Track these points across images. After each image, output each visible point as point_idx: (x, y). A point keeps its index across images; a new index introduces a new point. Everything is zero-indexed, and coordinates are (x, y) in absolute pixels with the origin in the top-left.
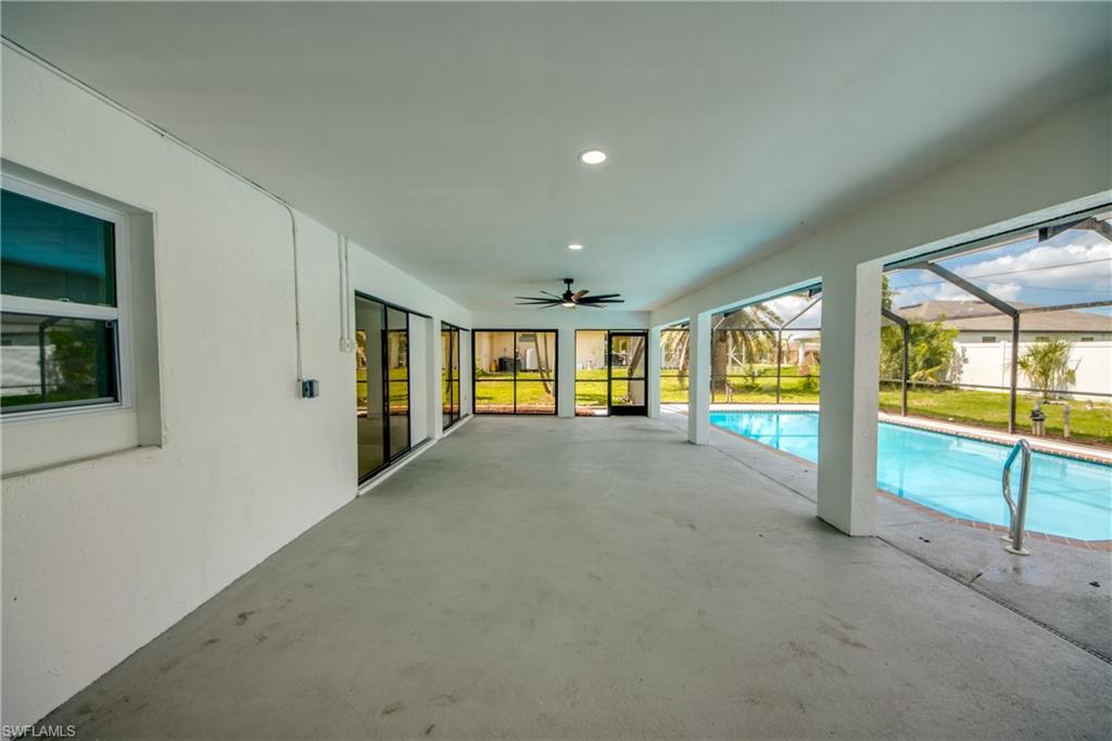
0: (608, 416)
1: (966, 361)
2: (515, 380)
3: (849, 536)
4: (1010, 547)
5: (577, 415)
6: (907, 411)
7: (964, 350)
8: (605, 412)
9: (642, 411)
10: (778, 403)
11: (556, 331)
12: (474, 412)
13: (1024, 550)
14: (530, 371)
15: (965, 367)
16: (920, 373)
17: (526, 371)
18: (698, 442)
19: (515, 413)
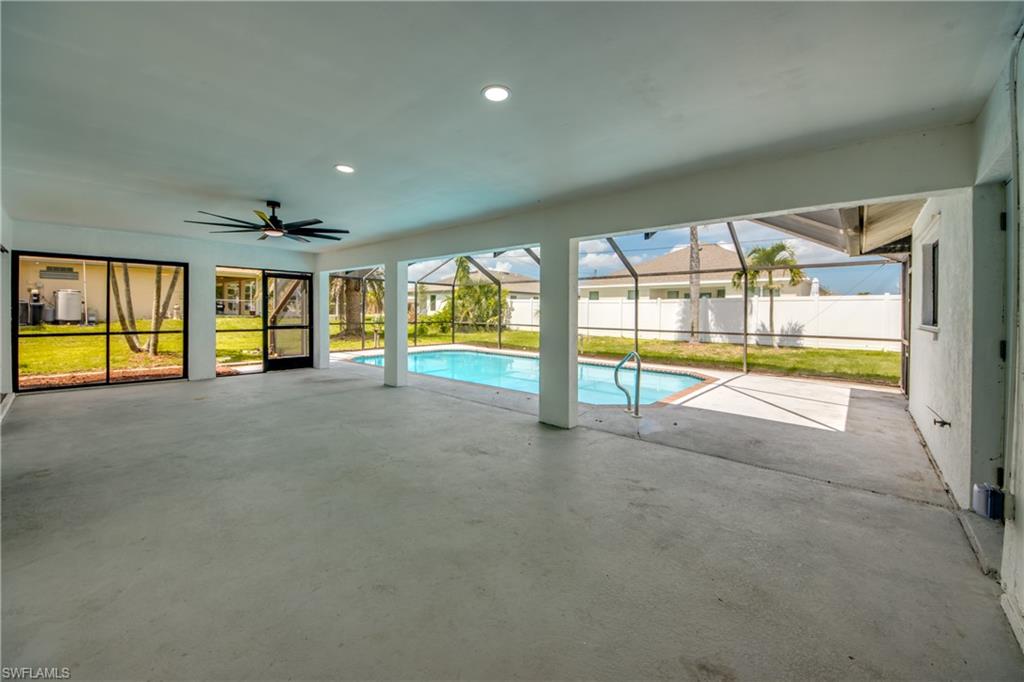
0: (265, 371)
1: (513, 310)
2: (108, 333)
3: (568, 429)
4: (633, 415)
5: (219, 375)
6: (501, 346)
7: (512, 303)
8: (260, 368)
9: (306, 362)
10: (416, 346)
11: (186, 266)
12: (16, 389)
13: (640, 415)
14: (65, 322)
15: (513, 313)
16: (491, 319)
17: (56, 322)
18: (399, 385)
19: (108, 382)
